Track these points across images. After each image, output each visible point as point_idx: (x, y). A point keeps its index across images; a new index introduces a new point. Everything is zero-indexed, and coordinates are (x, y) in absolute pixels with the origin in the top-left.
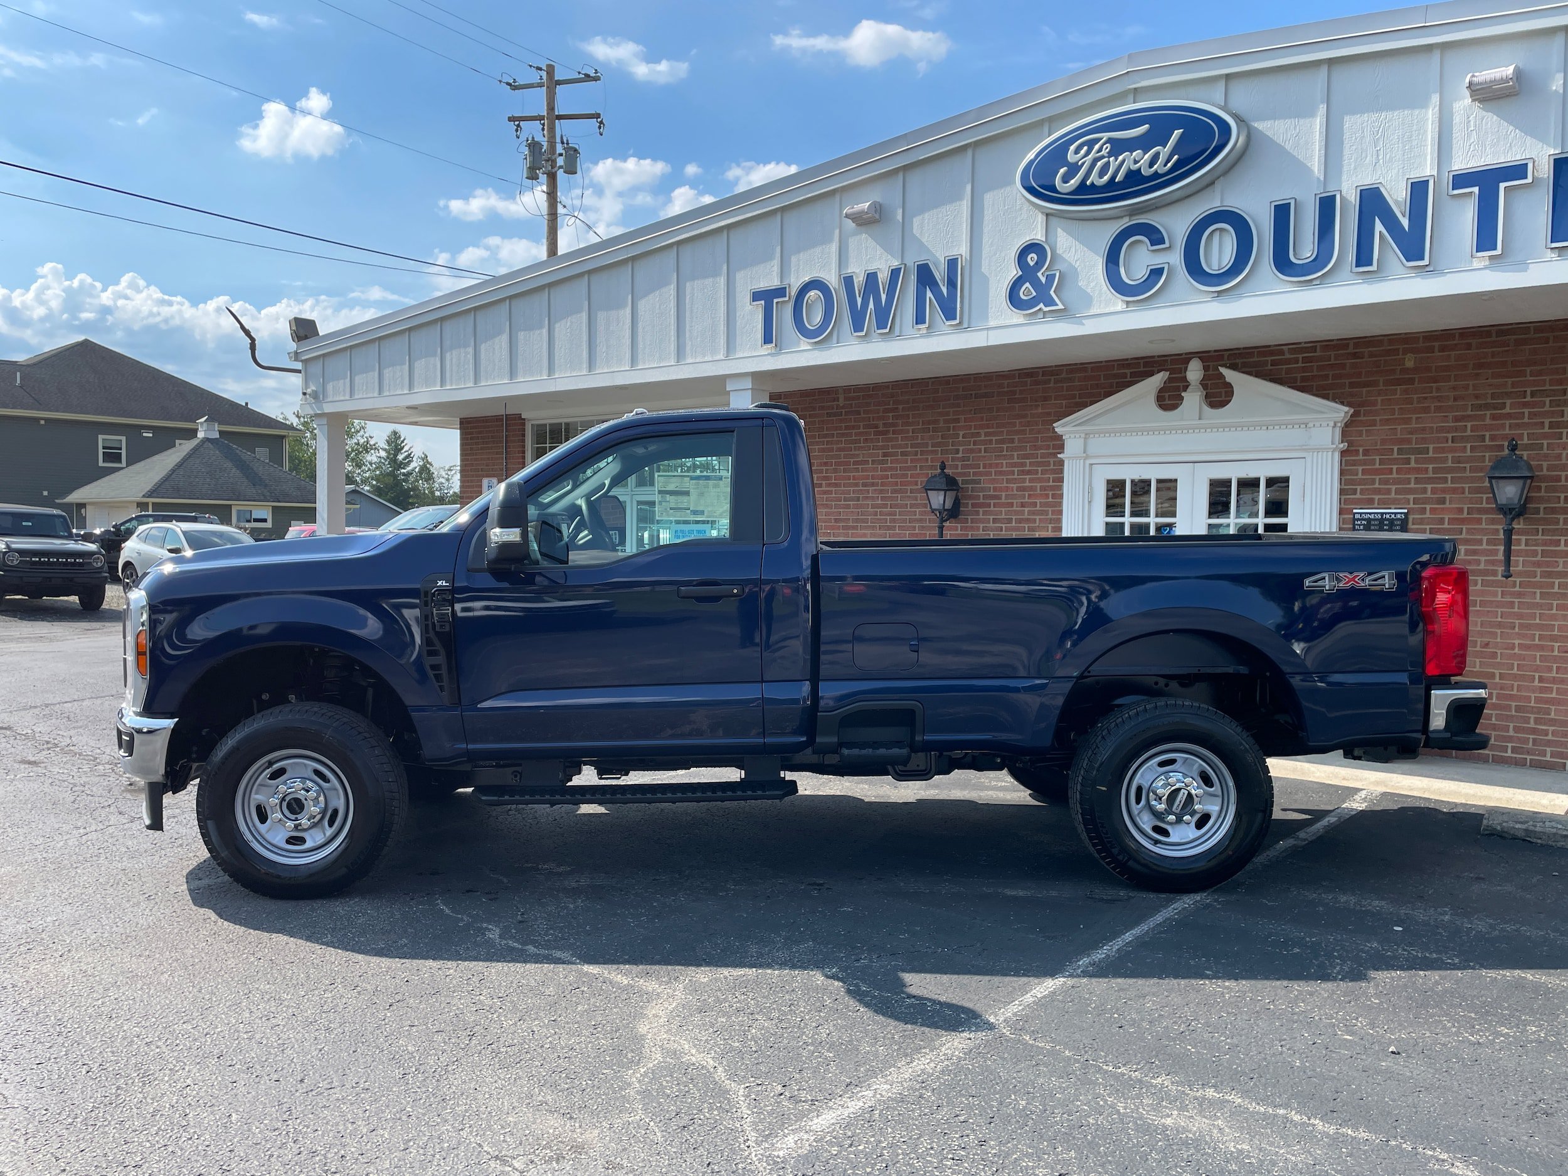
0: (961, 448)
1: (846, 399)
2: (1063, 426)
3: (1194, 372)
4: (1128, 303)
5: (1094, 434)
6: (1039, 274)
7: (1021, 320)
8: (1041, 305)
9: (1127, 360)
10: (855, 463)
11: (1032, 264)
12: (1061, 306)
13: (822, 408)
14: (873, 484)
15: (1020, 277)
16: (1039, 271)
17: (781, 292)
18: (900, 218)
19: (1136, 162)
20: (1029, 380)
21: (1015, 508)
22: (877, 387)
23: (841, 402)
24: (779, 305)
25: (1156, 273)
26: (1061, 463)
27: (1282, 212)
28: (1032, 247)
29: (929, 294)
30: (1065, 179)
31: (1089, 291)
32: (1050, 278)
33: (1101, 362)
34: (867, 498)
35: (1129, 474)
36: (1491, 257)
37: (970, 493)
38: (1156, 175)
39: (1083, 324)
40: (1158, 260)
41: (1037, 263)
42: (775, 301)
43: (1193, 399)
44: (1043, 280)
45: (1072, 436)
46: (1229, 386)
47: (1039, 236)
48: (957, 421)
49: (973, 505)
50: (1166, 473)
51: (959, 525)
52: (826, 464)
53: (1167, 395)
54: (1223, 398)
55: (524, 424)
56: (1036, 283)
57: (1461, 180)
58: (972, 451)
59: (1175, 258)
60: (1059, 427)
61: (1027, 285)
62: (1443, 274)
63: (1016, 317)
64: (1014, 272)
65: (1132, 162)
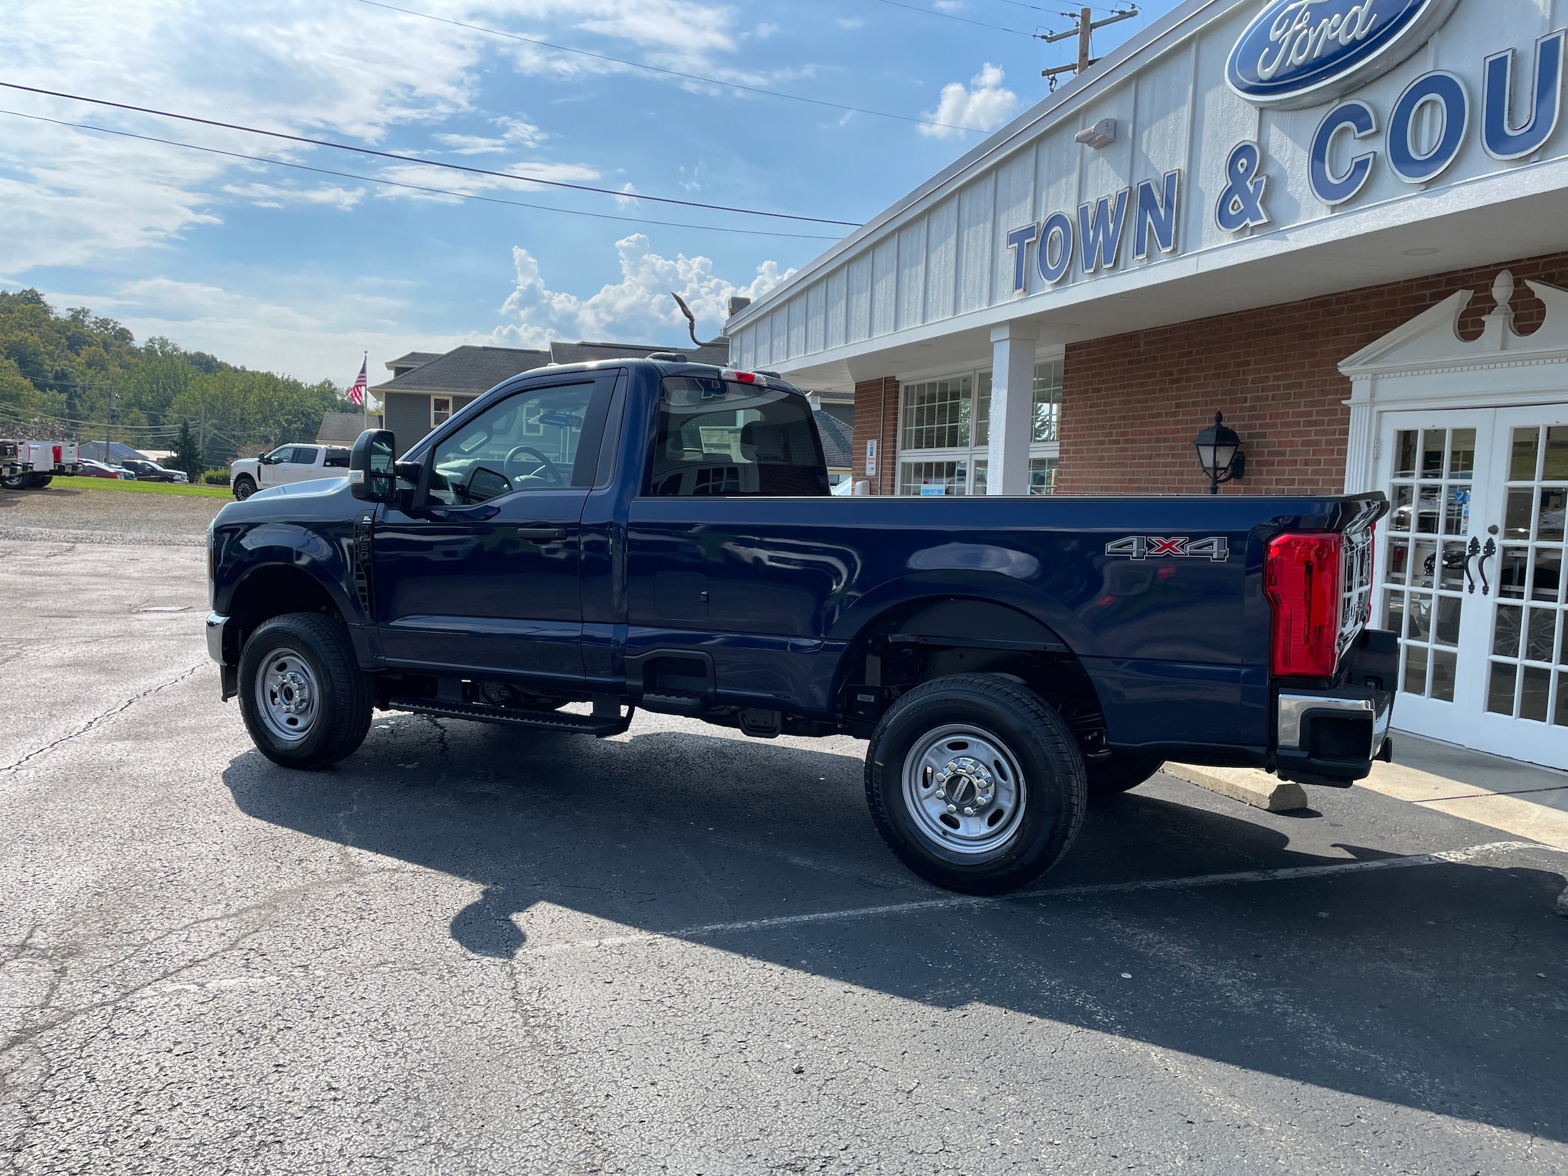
0: (1249, 396)
1: (1147, 344)
2: (1350, 364)
3: (1502, 289)
4: (1331, 208)
5: (1383, 373)
6: (1248, 183)
7: (1231, 241)
8: (1248, 221)
9: (1427, 277)
10: (1151, 416)
11: (1242, 170)
12: (1266, 219)
13: (1124, 355)
14: (1165, 440)
15: (1231, 188)
16: (1248, 178)
17: (1029, 232)
18: (1130, 134)
19: (1334, 29)
20: (1321, 310)
21: (1298, 467)
22: (1173, 329)
23: (1142, 348)
24: (1030, 246)
25: (1362, 165)
26: (1347, 410)
27: (1497, 68)
28: (1244, 151)
29: (1149, 219)
30: (1267, 63)
31: (1296, 197)
32: (1257, 187)
33: (1399, 282)
34: (1159, 455)
35: (1420, 423)
37: (1255, 449)
38: (1355, 43)
39: (1287, 239)
40: (1363, 150)
41: (1246, 170)
42: (1026, 241)
43: (1495, 324)
44: (1251, 189)
45: (1359, 377)
46: (1540, 305)
47: (1250, 136)
48: (1247, 363)
49: (1259, 463)
50: (1462, 420)
51: (1242, 487)
52: (1124, 418)
53: (1469, 320)
54: (1535, 321)
55: (897, 386)
56: (1244, 194)
58: (1259, 399)
59: (1381, 146)
60: (1345, 368)
61: (1236, 197)
63: (1227, 237)
64: (1223, 182)
65: (1329, 29)
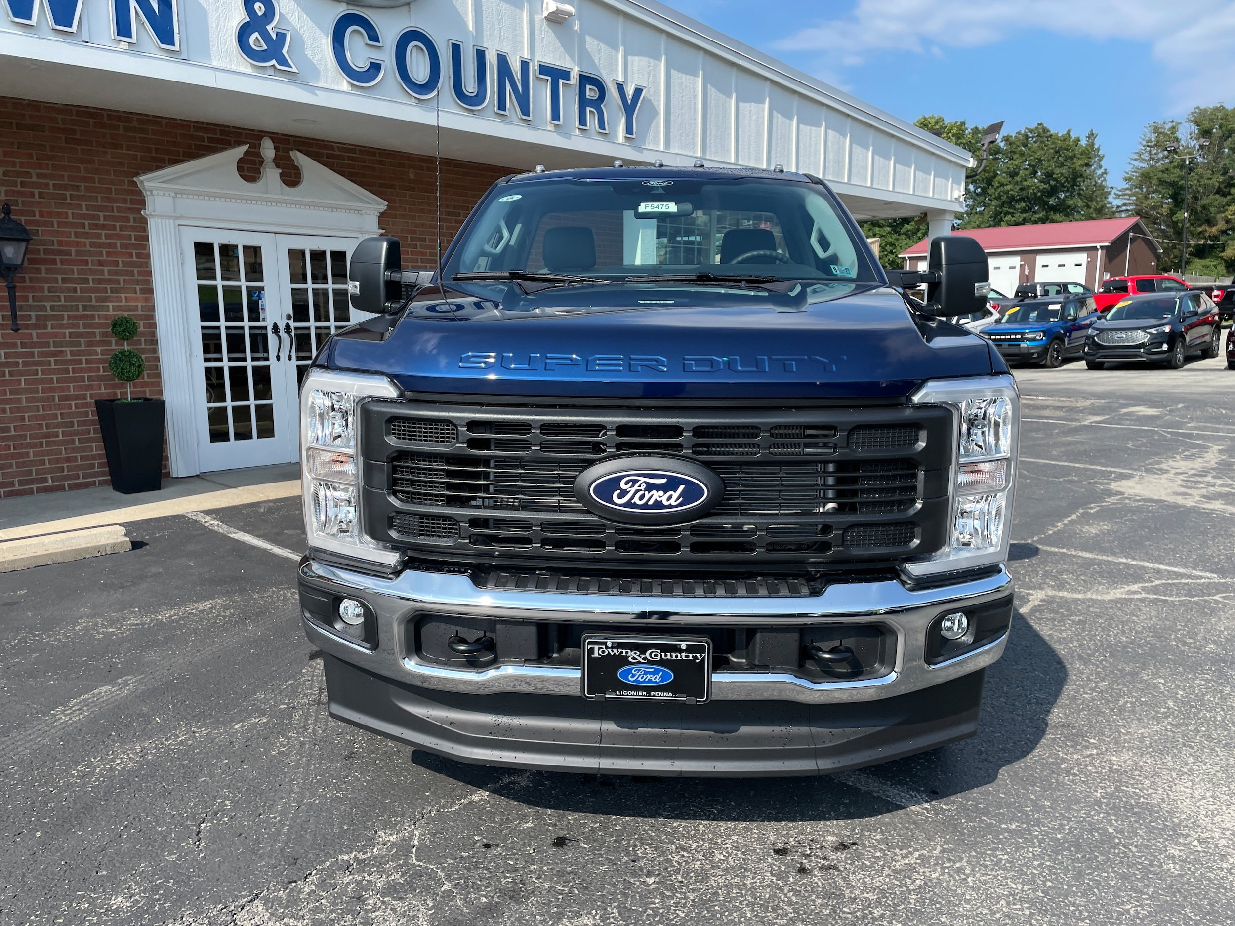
3: (268, 150)
4: (352, 85)
5: (182, 194)
6: (269, 28)
7: (249, 70)
8: (274, 62)
11: (260, 14)
12: (294, 69)
15: (248, 24)
16: (269, 23)
21: (90, 266)
25: (375, 67)
27: (456, 49)
29: (134, 3)
32: (281, 37)
35: (216, 238)
36: (555, 125)
39: (316, 95)
40: (376, 56)
41: (264, 14)
43: (269, 175)
44: (274, 36)
45: (161, 193)
46: (298, 166)
50: (253, 240)
53: (246, 167)
54: (295, 179)
56: (265, 36)
57: (544, 69)
59: (387, 58)
60: (149, 182)
61: (256, 35)
62: (536, 129)
63: (244, 65)
64: (239, 16)
